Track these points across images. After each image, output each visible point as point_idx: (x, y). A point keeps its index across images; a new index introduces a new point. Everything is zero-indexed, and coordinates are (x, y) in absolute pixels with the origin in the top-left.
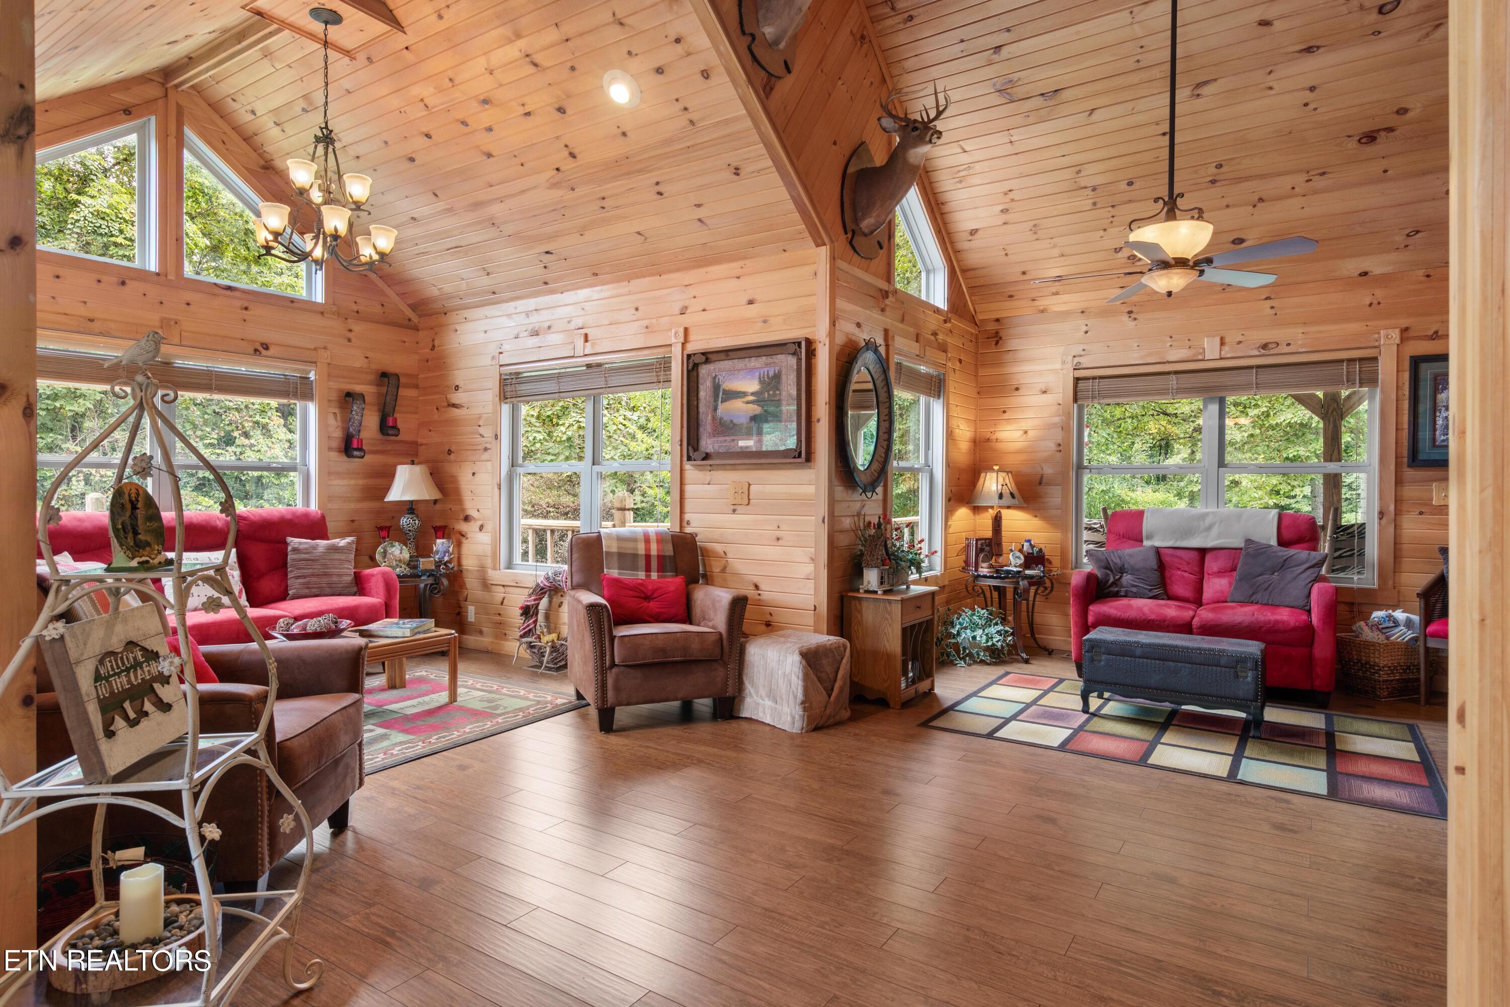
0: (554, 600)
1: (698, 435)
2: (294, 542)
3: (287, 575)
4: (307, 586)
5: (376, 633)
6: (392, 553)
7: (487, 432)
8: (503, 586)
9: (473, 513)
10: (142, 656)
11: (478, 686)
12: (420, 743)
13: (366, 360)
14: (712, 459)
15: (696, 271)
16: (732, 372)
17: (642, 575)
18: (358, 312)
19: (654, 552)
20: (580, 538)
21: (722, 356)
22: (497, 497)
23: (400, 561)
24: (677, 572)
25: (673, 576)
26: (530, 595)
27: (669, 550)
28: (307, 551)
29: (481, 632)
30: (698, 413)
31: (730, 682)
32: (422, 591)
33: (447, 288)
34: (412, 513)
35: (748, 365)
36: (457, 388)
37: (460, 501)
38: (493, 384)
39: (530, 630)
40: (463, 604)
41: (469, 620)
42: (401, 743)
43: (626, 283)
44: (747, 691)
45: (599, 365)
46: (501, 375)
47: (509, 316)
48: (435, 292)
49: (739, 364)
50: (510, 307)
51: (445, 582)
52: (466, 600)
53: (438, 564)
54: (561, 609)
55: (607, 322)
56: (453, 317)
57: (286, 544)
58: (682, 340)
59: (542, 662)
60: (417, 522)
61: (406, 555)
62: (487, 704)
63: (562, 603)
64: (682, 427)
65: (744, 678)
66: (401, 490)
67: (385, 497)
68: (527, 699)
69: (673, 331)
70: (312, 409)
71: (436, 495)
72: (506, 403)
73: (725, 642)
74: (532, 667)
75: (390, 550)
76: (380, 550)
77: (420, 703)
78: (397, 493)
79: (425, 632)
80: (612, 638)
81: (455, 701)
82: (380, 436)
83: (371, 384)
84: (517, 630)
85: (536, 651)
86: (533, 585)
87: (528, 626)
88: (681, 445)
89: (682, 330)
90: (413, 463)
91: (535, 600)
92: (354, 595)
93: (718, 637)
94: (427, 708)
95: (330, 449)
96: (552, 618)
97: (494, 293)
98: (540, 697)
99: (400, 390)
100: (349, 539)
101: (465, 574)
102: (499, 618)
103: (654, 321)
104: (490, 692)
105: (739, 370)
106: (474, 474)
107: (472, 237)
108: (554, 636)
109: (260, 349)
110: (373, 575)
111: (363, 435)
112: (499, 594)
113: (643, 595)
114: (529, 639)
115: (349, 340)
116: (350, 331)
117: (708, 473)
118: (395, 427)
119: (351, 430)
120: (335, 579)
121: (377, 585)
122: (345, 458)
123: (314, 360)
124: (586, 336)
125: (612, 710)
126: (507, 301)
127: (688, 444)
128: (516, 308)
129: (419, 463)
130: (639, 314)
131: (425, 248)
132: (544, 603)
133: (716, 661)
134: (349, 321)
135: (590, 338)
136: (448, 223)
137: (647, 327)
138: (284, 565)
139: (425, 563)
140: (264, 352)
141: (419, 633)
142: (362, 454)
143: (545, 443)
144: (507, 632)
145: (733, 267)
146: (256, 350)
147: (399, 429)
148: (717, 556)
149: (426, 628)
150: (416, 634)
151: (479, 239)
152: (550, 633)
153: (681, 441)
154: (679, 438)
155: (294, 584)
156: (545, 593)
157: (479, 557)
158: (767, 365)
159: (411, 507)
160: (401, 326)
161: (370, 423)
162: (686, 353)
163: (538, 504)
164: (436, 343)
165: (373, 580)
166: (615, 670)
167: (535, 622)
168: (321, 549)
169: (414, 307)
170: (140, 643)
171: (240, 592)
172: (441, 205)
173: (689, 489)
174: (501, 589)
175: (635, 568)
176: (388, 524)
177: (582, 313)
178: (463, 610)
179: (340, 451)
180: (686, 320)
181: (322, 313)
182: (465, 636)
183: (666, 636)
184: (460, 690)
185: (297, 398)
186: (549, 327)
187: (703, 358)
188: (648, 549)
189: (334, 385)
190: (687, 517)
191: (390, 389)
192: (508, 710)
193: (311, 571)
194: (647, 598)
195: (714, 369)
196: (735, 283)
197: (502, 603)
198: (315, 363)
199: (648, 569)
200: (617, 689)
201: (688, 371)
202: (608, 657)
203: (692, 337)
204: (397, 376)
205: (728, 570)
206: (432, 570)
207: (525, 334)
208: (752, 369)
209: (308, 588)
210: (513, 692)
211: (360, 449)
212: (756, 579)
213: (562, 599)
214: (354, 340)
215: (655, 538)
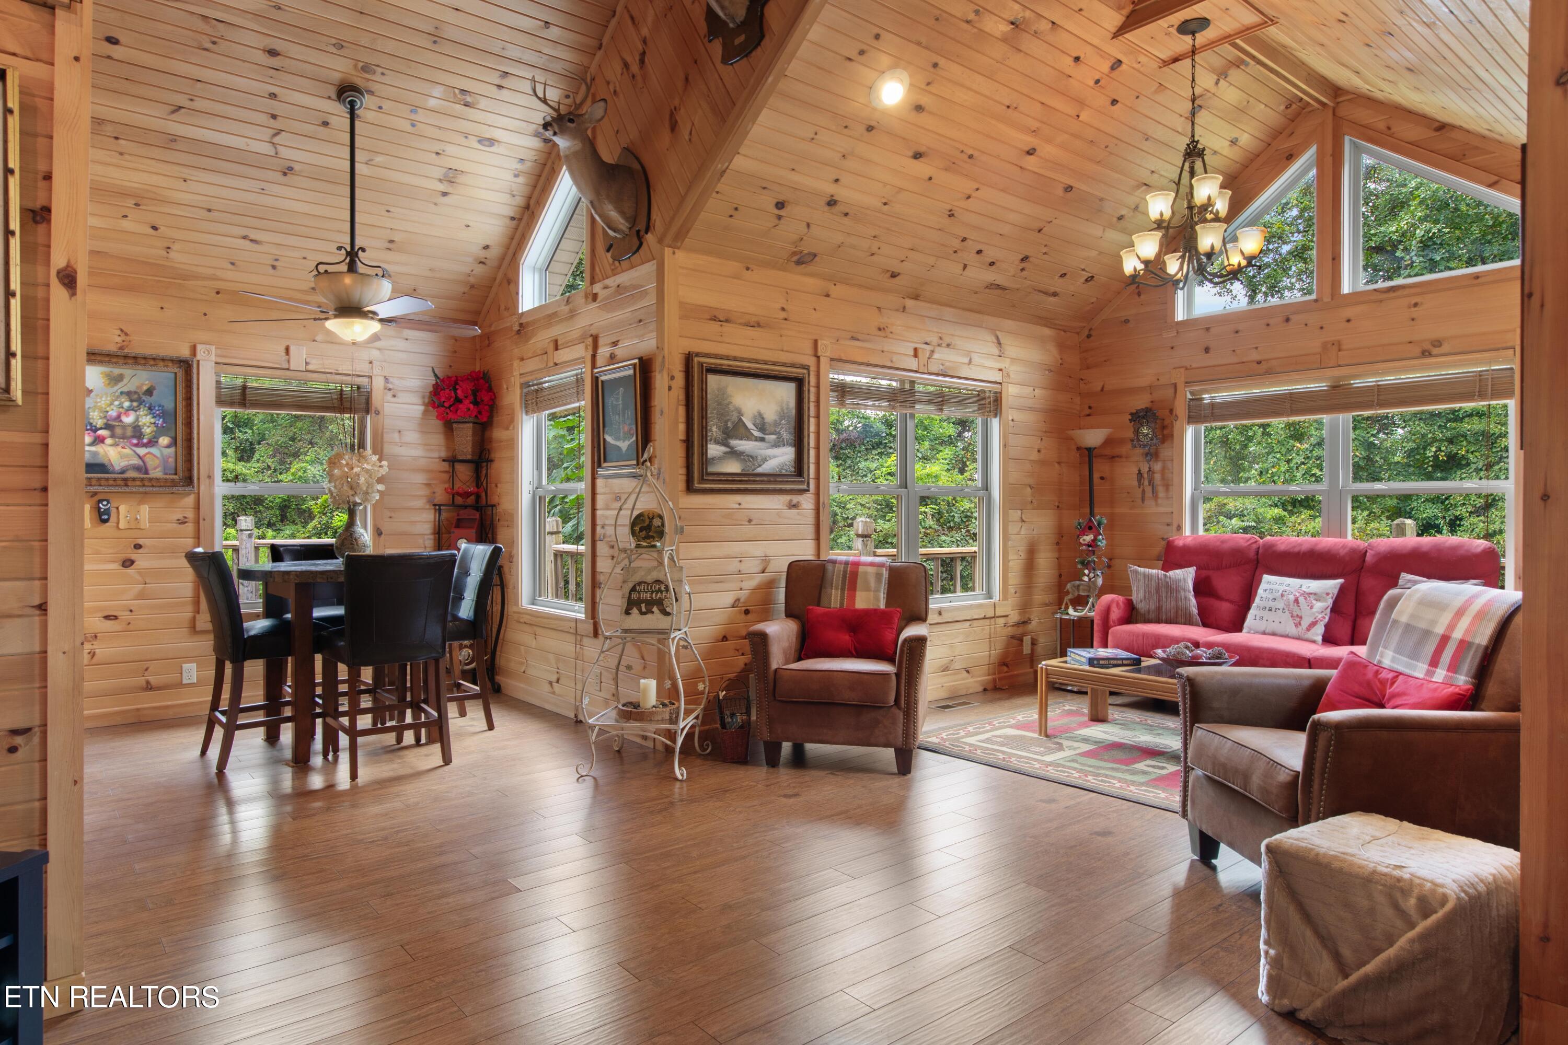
17: (1420, 670)
19: (1460, 632)
27: (1485, 635)
109: (1430, 348)
140: (1435, 351)
146: (1426, 351)
175: (1415, 653)
185: (1485, 399)
188: (1452, 627)
199: (1434, 663)
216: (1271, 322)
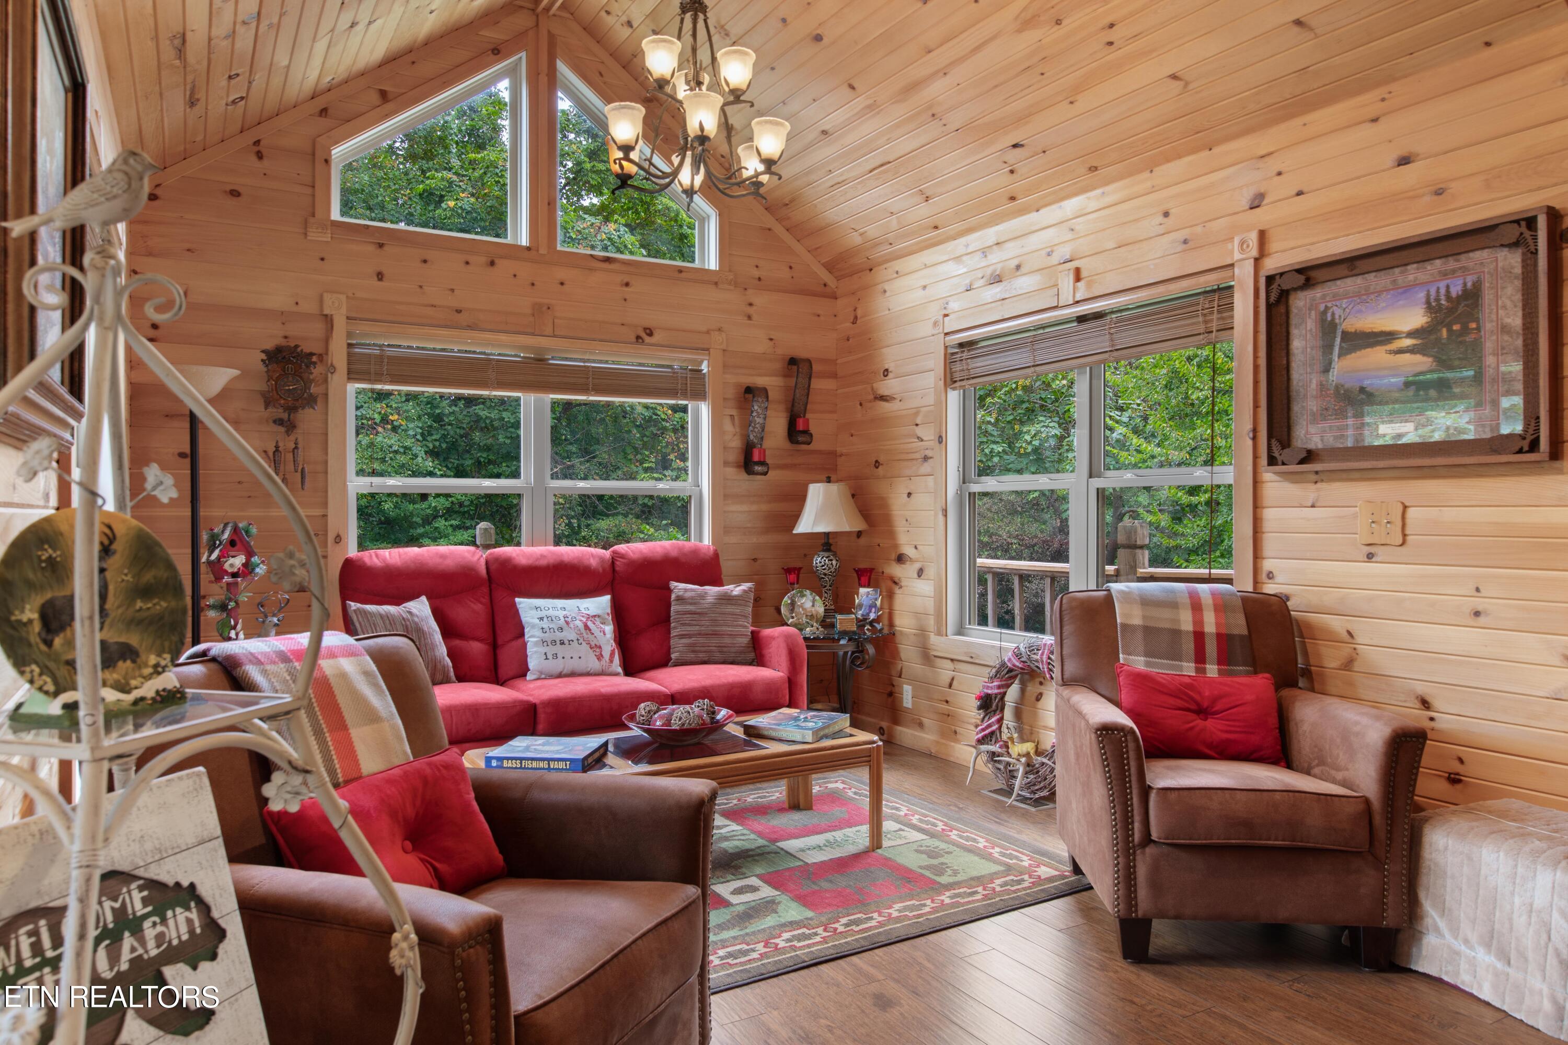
0: (1029, 688)
1: (1289, 418)
2: (679, 588)
3: (669, 633)
4: (692, 648)
5: (766, 733)
6: (802, 606)
7: (927, 433)
8: (952, 660)
9: (908, 551)
10: (145, 901)
11: (915, 820)
12: (820, 930)
13: (771, 343)
14: (1322, 461)
15: (1283, 126)
16: (1363, 297)
17: (1188, 668)
18: (759, 279)
19: (1210, 626)
20: (1075, 599)
21: (1342, 270)
22: (942, 527)
23: (812, 617)
24: (1256, 666)
25: (1248, 674)
26: (992, 679)
27: (1238, 625)
28: (693, 601)
29: (921, 725)
30: (1289, 379)
31: (1390, 899)
32: (840, 659)
33: (872, 231)
34: (828, 550)
35: (1400, 280)
36: (886, 372)
37: (891, 534)
38: (936, 363)
39: (992, 733)
40: (896, 680)
41: (905, 705)
42: (793, 925)
43: (1146, 174)
44: (1428, 921)
45: (1098, 316)
46: (946, 347)
47: (958, 259)
48: (855, 239)
49: (1375, 281)
50: (959, 246)
51: (871, 650)
52: (900, 676)
53: (861, 623)
54: (1040, 704)
55: (1111, 245)
56: (882, 273)
57: (669, 591)
58: (1254, 253)
59: (1011, 788)
60: (834, 562)
61: (820, 609)
62: (924, 860)
63: (1041, 694)
64: (1256, 406)
65: (1422, 895)
66: (812, 518)
67: (793, 527)
68: (989, 858)
69: (1237, 241)
70: (704, 410)
71: (859, 525)
72: (954, 389)
73: (1378, 820)
74: (996, 791)
75: (800, 601)
76: (786, 600)
77: (829, 844)
78: (807, 524)
79: (835, 735)
80: (1146, 791)
81: (879, 847)
82: (787, 445)
83: (776, 376)
84: (972, 728)
85: (1002, 767)
86: (996, 663)
87: (989, 726)
88: (1254, 438)
89: (1253, 237)
90: (829, 480)
91: (999, 687)
92: (751, 664)
93: (1361, 807)
94: (837, 853)
95: (726, 464)
96: (1025, 717)
97: (936, 227)
98: (1011, 857)
99: (813, 380)
100: (745, 586)
101: (898, 638)
102: (945, 706)
103: (1199, 229)
104: (932, 835)
105: (1379, 293)
106: (909, 494)
107: (904, 144)
108: (1029, 747)
109: (643, 335)
110: (773, 638)
111: (767, 444)
112: (945, 672)
113: (1193, 707)
114: (991, 748)
115: (749, 318)
116: (751, 304)
117: (1312, 487)
118: (806, 432)
119: (752, 437)
120: (727, 641)
121: (777, 652)
122: (744, 476)
123: (706, 346)
124: (1078, 271)
125: (1146, 923)
126: (954, 238)
127: (1270, 436)
128: (967, 246)
129: (837, 481)
130: (1169, 221)
131: (842, 174)
132: (1013, 692)
133: (1358, 854)
134: (750, 291)
135: (1084, 274)
136: (869, 128)
137: (1185, 242)
138: (667, 619)
139: (844, 622)
140: (648, 339)
141: (827, 736)
142: (764, 469)
143: (1005, 457)
144: (958, 729)
145: (1368, 102)
146: (638, 337)
147: (811, 435)
148: (1332, 637)
149: (837, 728)
150: (821, 738)
151: (915, 144)
152: (1023, 740)
153: (1255, 430)
154: (1249, 426)
155: (678, 646)
156: (1015, 677)
157: (917, 614)
158: (1444, 274)
159: (826, 542)
160: (814, 294)
161: (777, 424)
162: (1263, 273)
163: (996, 534)
164: (859, 313)
165: (774, 644)
166: (1150, 850)
167: (1000, 721)
168: (710, 599)
169: (830, 267)
170: (141, 873)
171: (612, 654)
172: (860, 102)
173: (1270, 515)
174: (949, 665)
175: (1175, 655)
176: (798, 564)
177: (1070, 236)
178: (896, 689)
179: (738, 467)
180: (1262, 217)
181: (716, 284)
182: (899, 728)
183: (1252, 794)
184: (888, 826)
185: (686, 398)
186: (1018, 267)
187: (1301, 279)
188: (1198, 622)
189: (732, 379)
190: (1268, 565)
191: (800, 379)
192: (959, 878)
193: (697, 628)
194: (1203, 712)
195: (1324, 297)
196: (1369, 131)
197: (950, 686)
198: (708, 350)
199: (1200, 658)
200: (1155, 886)
201: (1269, 307)
202: (1137, 825)
203: (1274, 245)
204: (809, 362)
205: (1357, 666)
206: (854, 633)
207: (981, 282)
208: (1408, 289)
209: (693, 651)
210: (967, 839)
211: (762, 463)
212: (1421, 689)
213: (1042, 689)
214: (755, 317)
215: (1210, 601)
216: (471, 259)
